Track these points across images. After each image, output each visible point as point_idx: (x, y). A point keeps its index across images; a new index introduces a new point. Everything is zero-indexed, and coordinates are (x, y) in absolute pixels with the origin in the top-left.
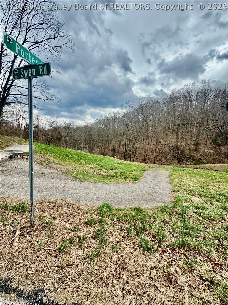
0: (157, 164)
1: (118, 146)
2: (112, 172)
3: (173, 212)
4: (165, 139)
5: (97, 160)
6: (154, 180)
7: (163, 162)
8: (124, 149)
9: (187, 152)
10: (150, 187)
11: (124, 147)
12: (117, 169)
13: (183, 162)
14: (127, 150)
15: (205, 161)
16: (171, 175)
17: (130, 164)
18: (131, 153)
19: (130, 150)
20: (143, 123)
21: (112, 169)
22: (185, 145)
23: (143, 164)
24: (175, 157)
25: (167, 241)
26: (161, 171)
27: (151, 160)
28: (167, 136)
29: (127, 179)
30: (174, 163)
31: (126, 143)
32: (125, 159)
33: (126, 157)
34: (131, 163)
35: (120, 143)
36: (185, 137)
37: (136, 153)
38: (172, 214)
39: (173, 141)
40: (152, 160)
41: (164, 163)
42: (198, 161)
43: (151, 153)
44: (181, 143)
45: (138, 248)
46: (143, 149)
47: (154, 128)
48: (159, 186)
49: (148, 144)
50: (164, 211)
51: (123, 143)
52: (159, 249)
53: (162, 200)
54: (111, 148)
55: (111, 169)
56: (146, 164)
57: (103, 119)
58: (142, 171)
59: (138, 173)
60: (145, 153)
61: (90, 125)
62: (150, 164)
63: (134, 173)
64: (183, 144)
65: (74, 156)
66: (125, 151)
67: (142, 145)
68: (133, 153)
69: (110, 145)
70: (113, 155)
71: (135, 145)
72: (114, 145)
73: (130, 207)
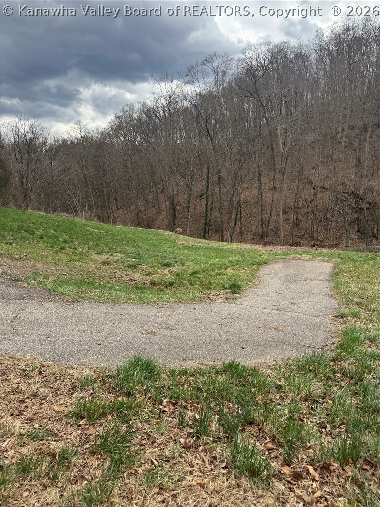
0: (298, 244)
1: (186, 197)
2: (166, 271)
3: (335, 372)
4: (323, 171)
5: (122, 240)
6: (288, 289)
7: (318, 240)
8: (204, 205)
10: (274, 308)
11: (204, 201)
12: (183, 265)
14: (211, 210)
16: (337, 274)
17: (222, 249)
18: (225, 218)
19: (221, 209)
20: (258, 125)
21: (168, 265)
23: (260, 248)
25: (310, 447)
26: (309, 264)
27: (282, 234)
28: (330, 160)
29: (209, 289)
31: (207, 190)
32: (207, 235)
33: (209, 228)
34: (224, 244)
35: (190, 189)
37: (239, 216)
38: (333, 377)
39: (346, 175)
40: (285, 236)
41: (322, 241)
43: (281, 213)
44: (371, 183)
45: (225, 471)
46: (259, 203)
47: (289, 139)
48: (302, 304)
49: (272, 189)
50: (310, 371)
51: (201, 187)
52: (286, 470)
53: (307, 341)
54: (165, 205)
55: (165, 265)
56: (266, 248)
57: (135, 116)
58: (255, 267)
59: (242, 273)
60: (266, 217)
61: (96, 135)
62: (279, 246)
63: (230, 271)
64: (375, 183)
65: (52, 231)
66: (207, 211)
67: (255, 192)
68: (230, 218)
69: (162, 196)
70: (171, 227)
71: (236, 192)
72: (173, 195)
73: (213, 363)
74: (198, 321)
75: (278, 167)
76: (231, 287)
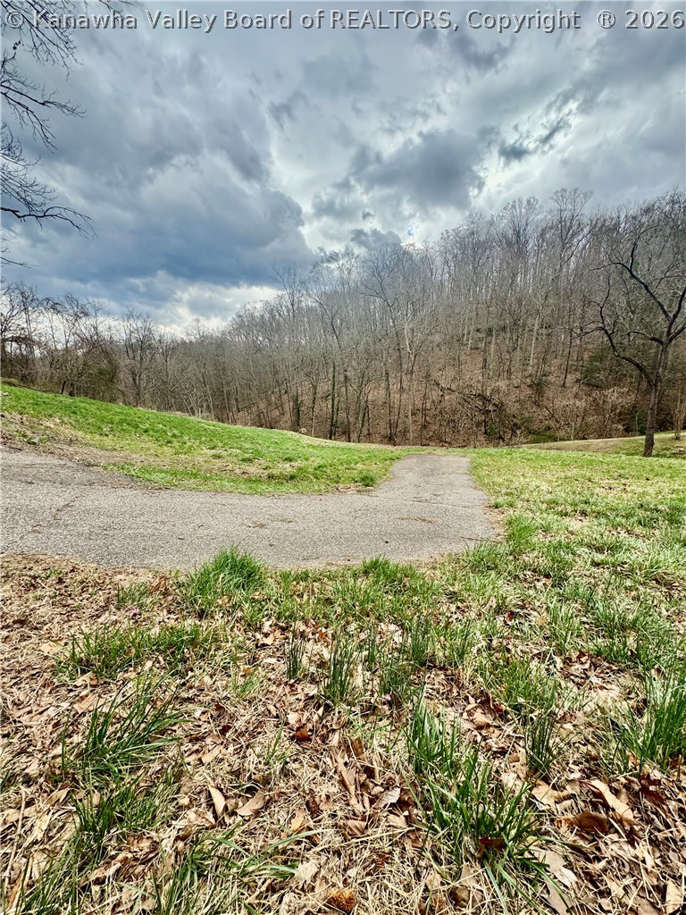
0: (427, 445)
1: (311, 397)
2: (287, 466)
4: (450, 373)
5: (240, 437)
7: (446, 442)
8: (330, 406)
9: (512, 408)
11: (330, 401)
12: (307, 460)
13: (500, 437)
14: (338, 410)
15: (561, 434)
17: (349, 449)
18: (352, 419)
19: (347, 409)
21: (289, 460)
22: (509, 390)
23: (390, 447)
24: (478, 425)
27: (411, 435)
28: (456, 362)
30: (478, 443)
31: (333, 389)
32: (333, 437)
33: (335, 429)
34: (351, 445)
35: (315, 387)
36: (506, 368)
37: (366, 417)
39: (473, 375)
40: (414, 438)
41: (451, 443)
42: (542, 435)
43: (410, 414)
44: (497, 384)
46: (387, 404)
47: (417, 340)
49: (400, 390)
51: (326, 388)
54: (289, 406)
55: (286, 459)
56: (395, 448)
57: (257, 314)
58: (388, 462)
59: (374, 467)
60: (394, 418)
62: (409, 447)
63: (360, 466)
64: (502, 384)
65: (161, 425)
66: (333, 411)
67: (382, 392)
68: (357, 418)
69: (285, 397)
70: (295, 427)
71: (363, 393)
72: (297, 394)
75: (405, 366)
76: (363, 480)
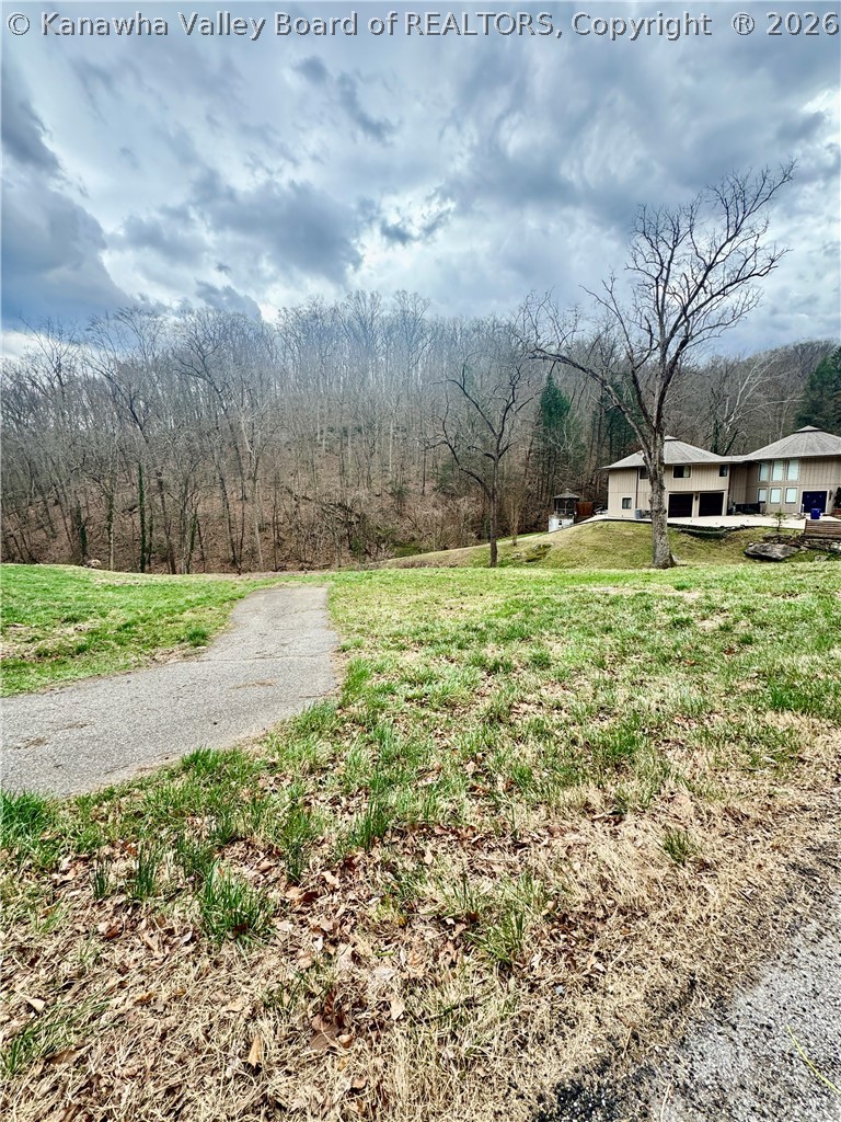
0: (283, 569)
1: (104, 510)
2: (70, 631)
3: (343, 722)
4: (304, 479)
6: (276, 627)
7: (306, 562)
8: (138, 523)
9: (375, 519)
10: (258, 656)
11: (138, 516)
12: (104, 615)
13: (367, 552)
14: (151, 530)
15: (425, 544)
16: (332, 599)
17: (173, 585)
18: (175, 540)
19: (167, 527)
20: (213, 415)
21: (74, 620)
22: (367, 498)
23: (232, 578)
24: (342, 539)
26: (298, 592)
27: (261, 558)
28: (310, 467)
29: (154, 646)
30: (343, 561)
31: (141, 500)
32: (147, 567)
33: (147, 557)
34: (177, 578)
35: (111, 498)
36: (365, 473)
37: (197, 537)
39: (330, 484)
40: (266, 560)
41: (311, 563)
42: (406, 547)
43: (257, 531)
44: (357, 493)
46: (226, 518)
47: (257, 438)
48: (295, 643)
49: (242, 499)
50: (313, 730)
51: (130, 497)
53: (305, 691)
55: (66, 621)
56: (241, 577)
58: (227, 605)
59: (207, 615)
60: (236, 536)
62: (258, 574)
63: (188, 616)
64: (362, 493)
66: (143, 531)
67: (218, 503)
68: (183, 539)
69: (57, 510)
70: (80, 556)
71: (189, 504)
72: (78, 507)
73: (165, 762)
74: (135, 701)
75: (246, 471)
76: (191, 637)
